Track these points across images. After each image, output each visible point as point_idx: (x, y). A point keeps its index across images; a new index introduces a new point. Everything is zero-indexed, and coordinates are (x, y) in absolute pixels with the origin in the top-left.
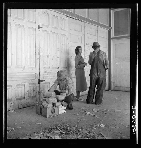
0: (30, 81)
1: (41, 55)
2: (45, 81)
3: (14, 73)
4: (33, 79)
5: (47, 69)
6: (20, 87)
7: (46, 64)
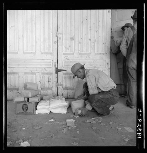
0: (44, 69)
1: (60, 37)
2: (66, 70)
3: (22, 59)
4: (48, 68)
5: (69, 56)
6: (30, 75)
7: (68, 49)
